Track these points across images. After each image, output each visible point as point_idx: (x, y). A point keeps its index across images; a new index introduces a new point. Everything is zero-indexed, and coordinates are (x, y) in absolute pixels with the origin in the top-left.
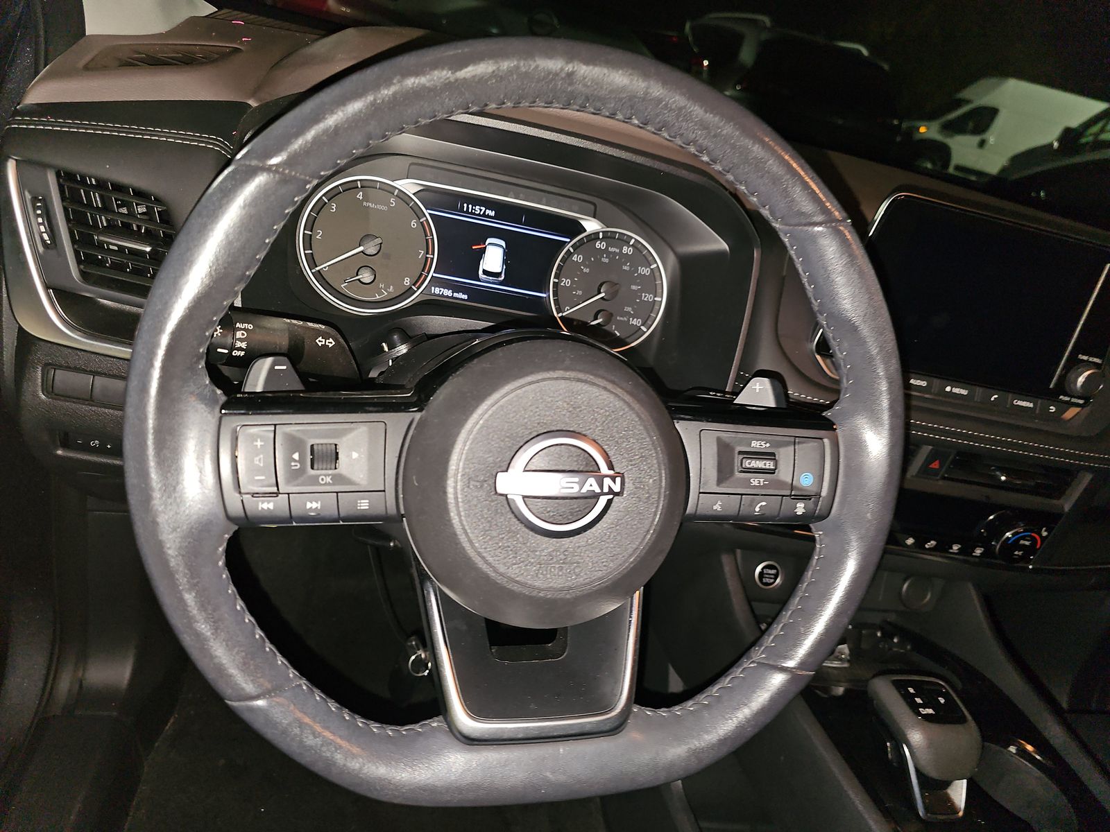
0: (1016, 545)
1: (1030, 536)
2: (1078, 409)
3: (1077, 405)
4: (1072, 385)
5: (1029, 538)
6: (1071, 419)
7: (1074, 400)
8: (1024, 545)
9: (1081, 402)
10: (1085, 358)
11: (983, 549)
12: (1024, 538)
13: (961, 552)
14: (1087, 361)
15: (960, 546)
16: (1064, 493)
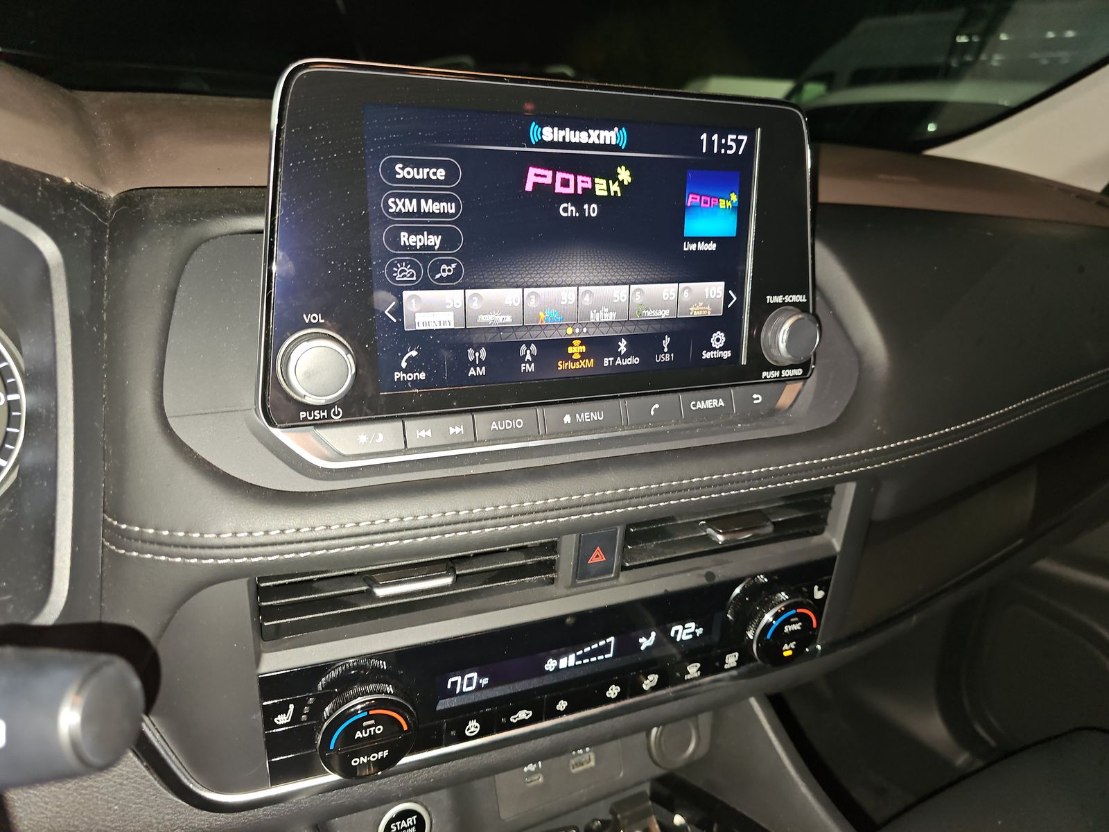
0: (781, 637)
1: (796, 615)
2: (799, 385)
3: (795, 379)
4: (773, 351)
5: (796, 619)
6: (791, 406)
7: (785, 373)
8: (793, 632)
9: (799, 372)
10: (778, 299)
11: (737, 654)
12: (788, 622)
13: (704, 672)
14: (784, 304)
15: (699, 665)
16: (824, 522)
